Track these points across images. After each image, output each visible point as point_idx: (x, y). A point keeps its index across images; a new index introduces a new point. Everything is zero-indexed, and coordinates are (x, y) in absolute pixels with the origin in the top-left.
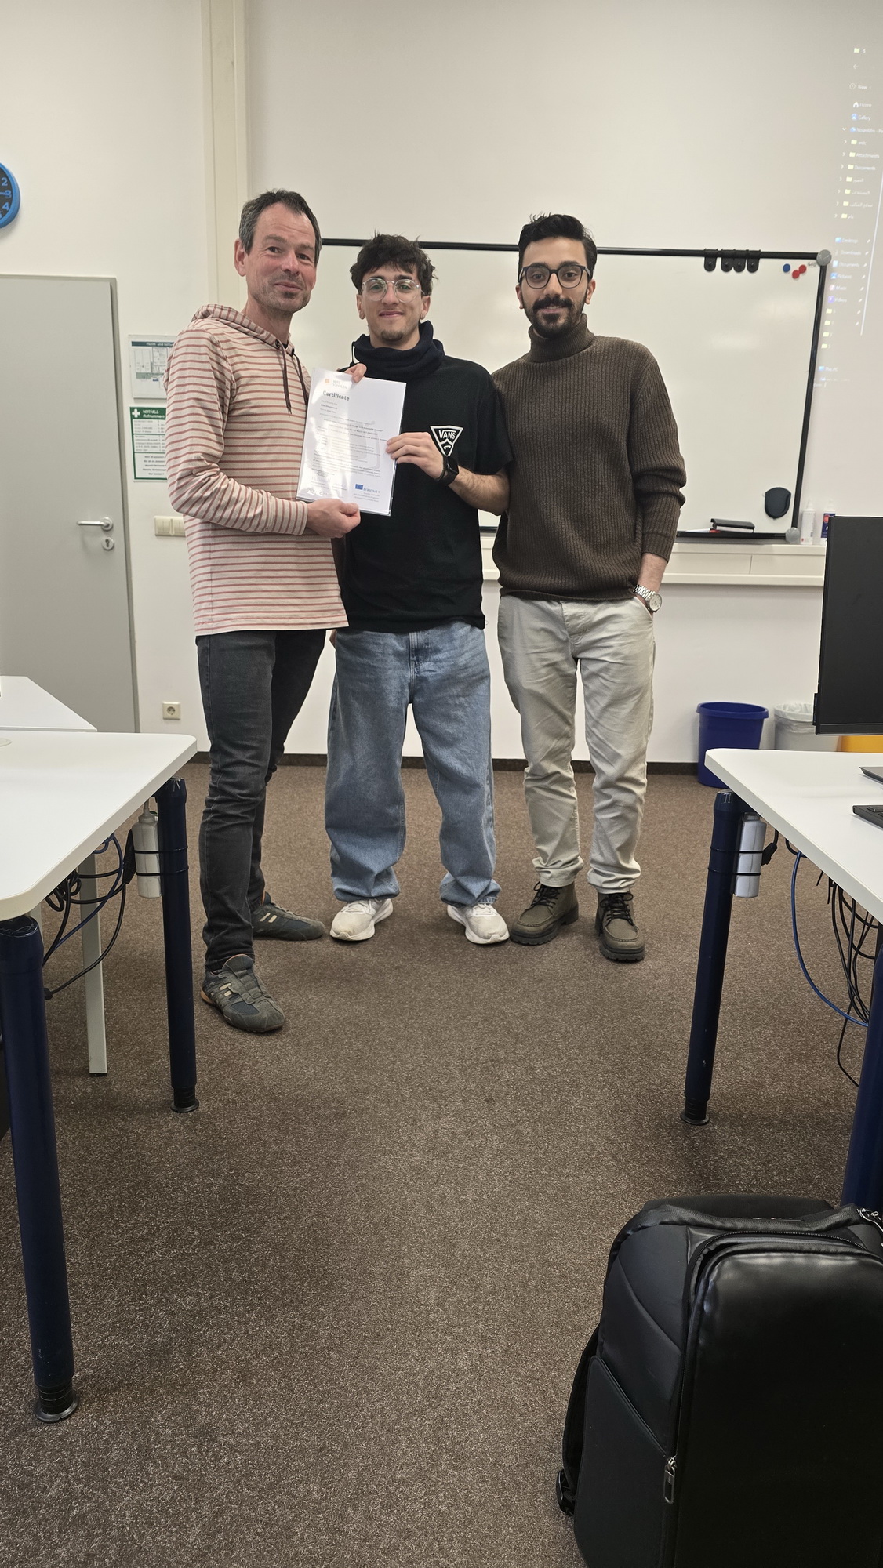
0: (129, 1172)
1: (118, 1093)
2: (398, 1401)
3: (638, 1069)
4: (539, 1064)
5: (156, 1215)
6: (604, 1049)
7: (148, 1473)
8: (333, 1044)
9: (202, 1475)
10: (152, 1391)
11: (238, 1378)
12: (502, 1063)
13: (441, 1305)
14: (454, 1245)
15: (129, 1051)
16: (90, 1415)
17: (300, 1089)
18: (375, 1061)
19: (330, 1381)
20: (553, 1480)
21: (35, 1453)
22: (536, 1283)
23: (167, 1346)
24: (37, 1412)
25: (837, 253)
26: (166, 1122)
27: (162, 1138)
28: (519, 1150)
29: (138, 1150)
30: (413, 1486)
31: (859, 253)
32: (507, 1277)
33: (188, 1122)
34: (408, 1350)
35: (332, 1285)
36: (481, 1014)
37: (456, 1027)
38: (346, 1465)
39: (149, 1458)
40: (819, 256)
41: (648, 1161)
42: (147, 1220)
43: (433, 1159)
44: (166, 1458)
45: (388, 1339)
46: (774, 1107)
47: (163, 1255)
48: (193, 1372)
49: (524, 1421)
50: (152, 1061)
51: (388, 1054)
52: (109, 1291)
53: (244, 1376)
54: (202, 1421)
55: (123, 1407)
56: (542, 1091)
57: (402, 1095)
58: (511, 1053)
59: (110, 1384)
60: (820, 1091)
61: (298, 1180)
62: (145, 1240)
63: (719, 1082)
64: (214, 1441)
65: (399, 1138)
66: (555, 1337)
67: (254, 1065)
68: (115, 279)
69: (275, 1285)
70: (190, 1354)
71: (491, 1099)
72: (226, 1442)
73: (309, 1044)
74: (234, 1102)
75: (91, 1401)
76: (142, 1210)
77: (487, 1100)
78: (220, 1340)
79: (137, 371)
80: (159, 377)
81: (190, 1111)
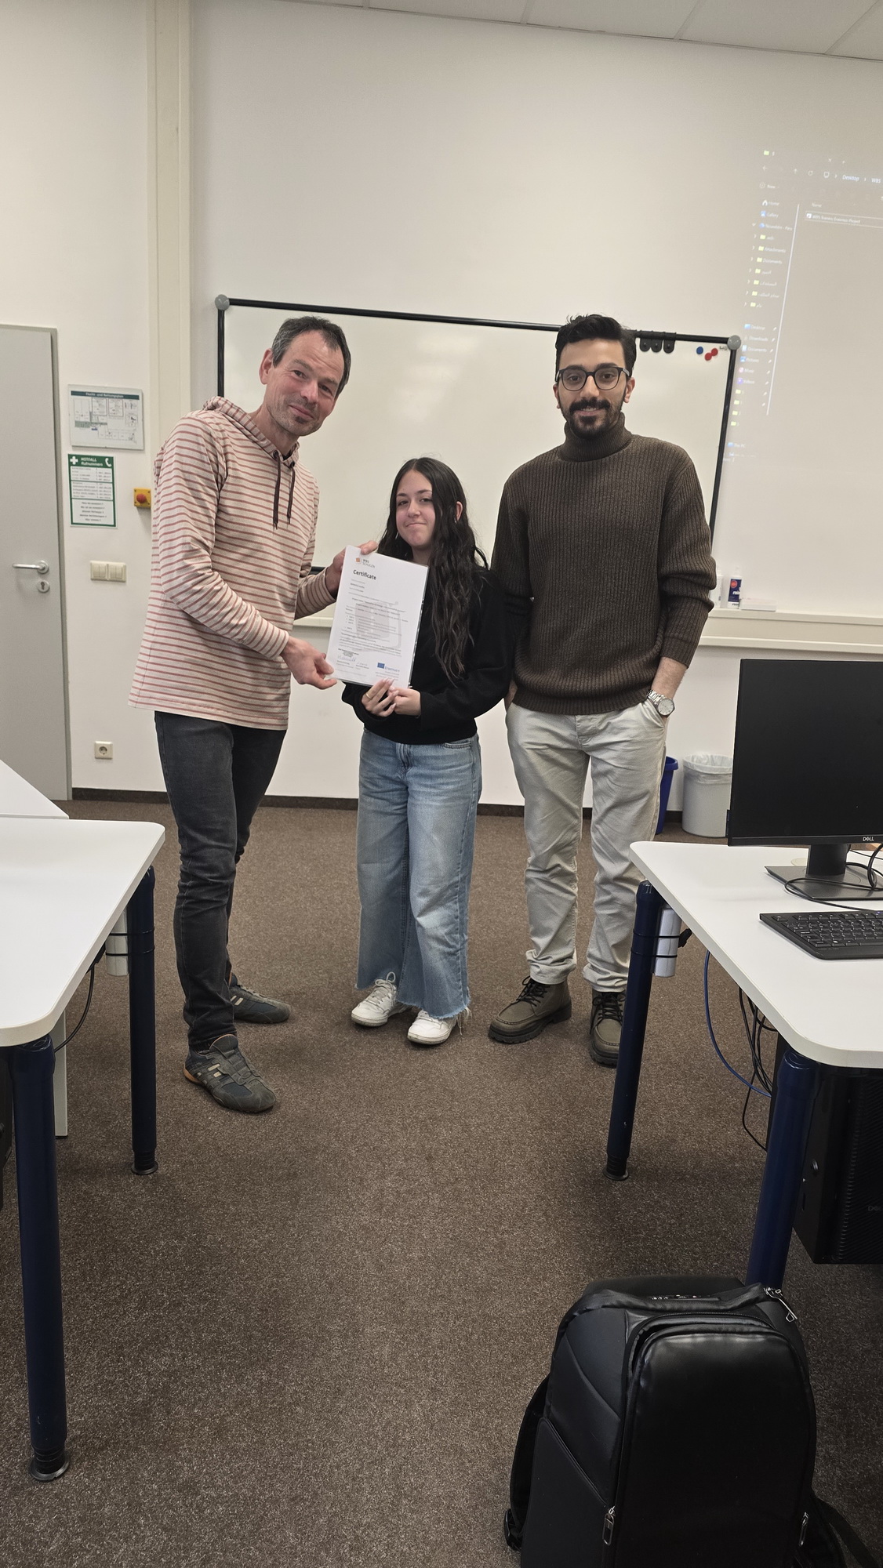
0: (97, 1236)
1: (80, 1156)
2: (359, 1451)
3: (564, 1125)
4: (474, 1122)
5: (126, 1278)
7: (139, 1526)
9: (188, 1526)
10: (137, 1449)
11: (215, 1434)
12: (440, 1121)
13: (394, 1359)
14: (403, 1303)
15: (87, 1112)
16: (82, 1474)
17: (252, 1150)
18: (321, 1121)
19: (298, 1434)
20: (501, 1520)
21: (35, 1511)
22: (478, 1337)
23: (146, 1405)
24: (31, 1471)
25: (746, 338)
26: (128, 1185)
27: (126, 1201)
28: (458, 1208)
29: (104, 1213)
30: (377, 1529)
31: (766, 339)
32: (452, 1331)
33: (149, 1185)
34: (367, 1403)
35: (294, 1343)
37: (396, 1084)
38: (317, 1512)
39: (140, 1511)
40: (730, 340)
41: (574, 1216)
42: (118, 1283)
43: (380, 1218)
44: (155, 1511)
45: (348, 1393)
46: (686, 1162)
47: (137, 1317)
48: (173, 1430)
49: (473, 1466)
50: (109, 1122)
51: (333, 1113)
52: (88, 1353)
53: (220, 1431)
54: (185, 1475)
55: (112, 1464)
58: (447, 1110)
59: (97, 1443)
60: (726, 1146)
61: (256, 1241)
62: (118, 1303)
63: (637, 1139)
64: (197, 1494)
65: (348, 1198)
66: (497, 1387)
68: (55, 330)
69: (242, 1344)
70: (168, 1413)
72: (208, 1495)
74: (191, 1163)
75: (81, 1460)
76: (113, 1273)
78: (195, 1399)
79: (77, 420)
80: (98, 426)
81: (150, 1174)
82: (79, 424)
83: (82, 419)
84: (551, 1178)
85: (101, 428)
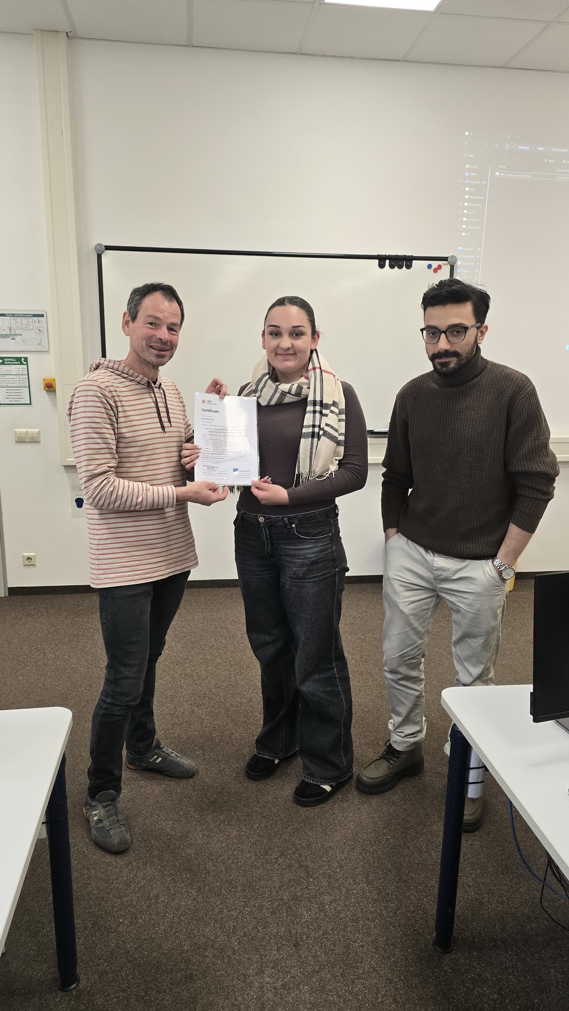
3: (396, 895)
4: (327, 898)
6: (369, 876)
8: (175, 894)
12: (300, 901)
17: (155, 951)
18: (208, 911)
25: (460, 257)
26: (55, 1004)
33: (72, 1001)
36: (278, 847)
37: (263, 864)
40: (449, 259)
46: (495, 926)
50: (39, 931)
51: (216, 902)
56: (332, 930)
57: (232, 948)
58: (305, 889)
60: (522, 905)
67: (118, 926)
71: (298, 944)
73: (157, 897)
74: (106, 973)
77: (295, 946)
79: (1, 333)
80: (15, 337)
81: (73, 989)
82: (2, 336)
83: (4, 333)
84: (394, 956)
85: (18, 338)
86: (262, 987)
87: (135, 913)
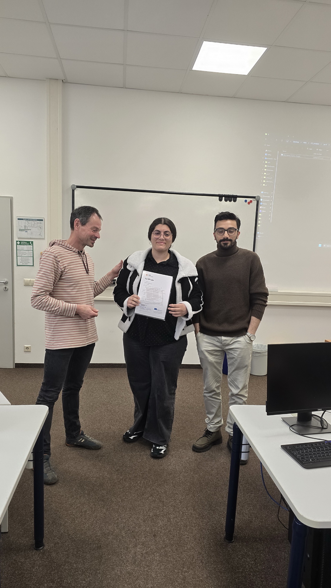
1: (13, 541)
3: (208, 516)
6: (195, 507)
12: (158, 516)
15: (16, 519)
17: (83, 535)
18: (111, 519)
25: (262, 197)
26: (32, 555)
29: (22, 571)
33: (41, 555)
36: (149, 492)
40: (256, 197)
46: (257, 532)
51: (116, 515)
60: (272, 523)
63: (237, 522)
67: (65, 523)
68: (12, 197)
77: (154, 536)
79: (19, 228)
80: (28, 231)
81: (41, 549)
82: (20, 230)
83: (22, 228)
84: (203, 543)
85: (29, 231)
86: (136, 553)
87: (74, 518)
